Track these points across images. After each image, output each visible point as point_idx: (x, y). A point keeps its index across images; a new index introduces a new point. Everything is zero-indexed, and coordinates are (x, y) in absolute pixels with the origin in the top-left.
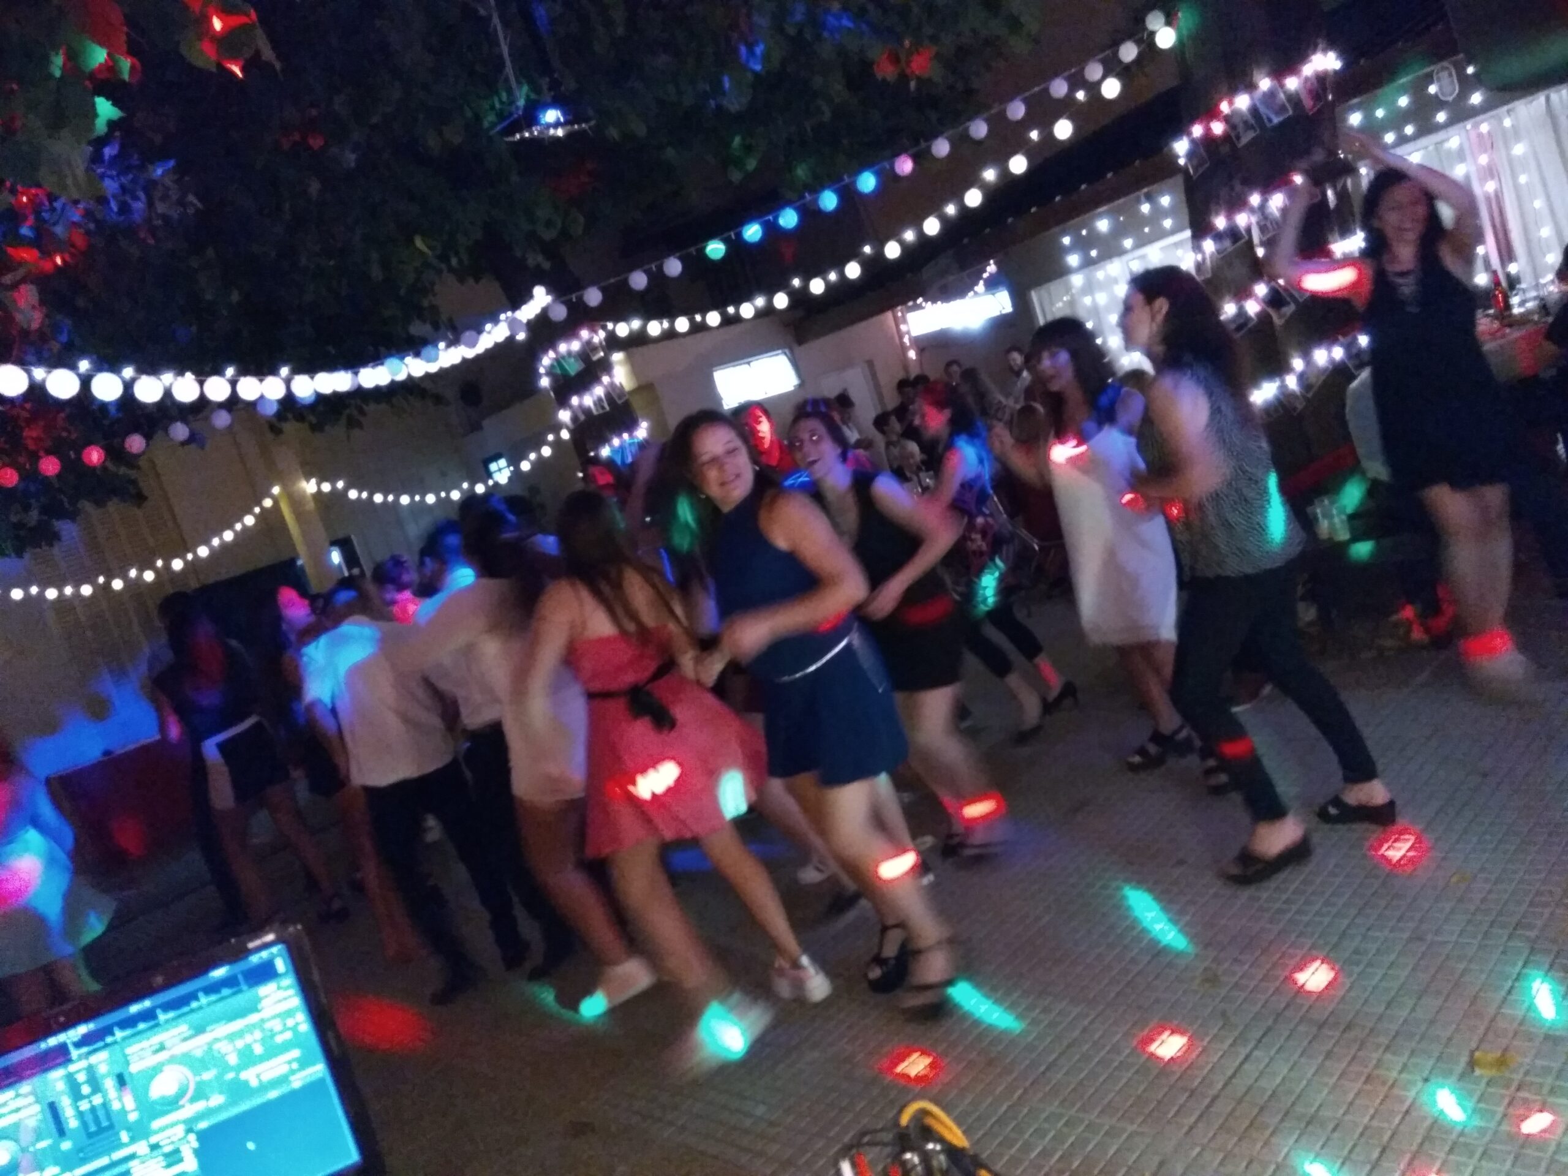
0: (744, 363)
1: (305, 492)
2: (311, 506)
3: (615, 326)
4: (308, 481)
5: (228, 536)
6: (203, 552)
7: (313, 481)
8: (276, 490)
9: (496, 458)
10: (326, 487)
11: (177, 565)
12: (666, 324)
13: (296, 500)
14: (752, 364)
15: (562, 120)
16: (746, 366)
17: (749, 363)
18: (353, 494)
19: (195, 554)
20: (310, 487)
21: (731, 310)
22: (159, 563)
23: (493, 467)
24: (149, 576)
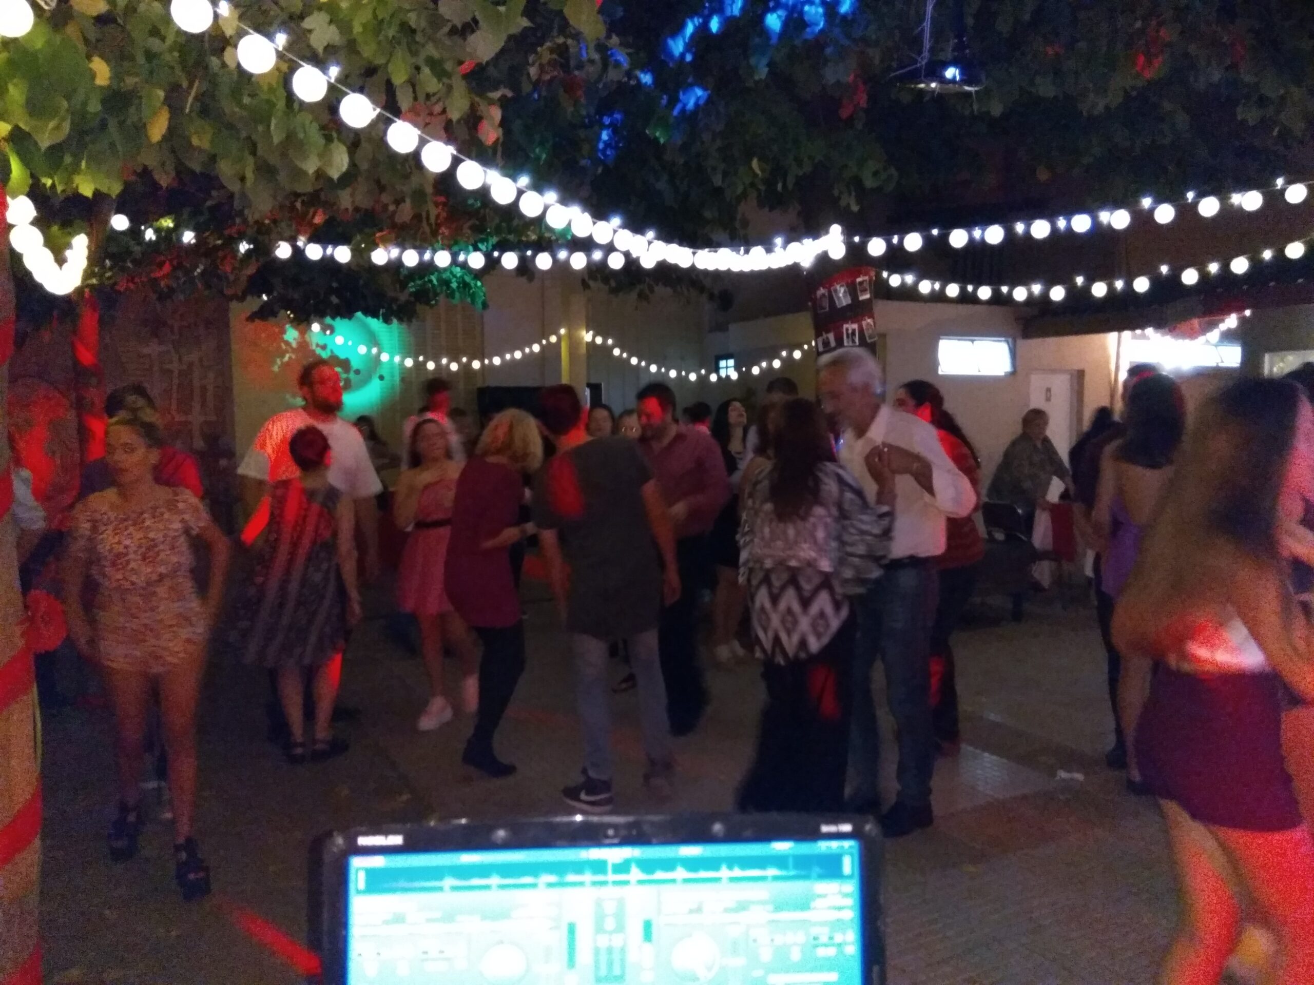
0: (969, 340)
1: (583, 338)
2: (583, 350)
3: (889, 276)
4: (587, 332)
5: (518, 355)
6: (497, 361)
7: (591, 333)
8: (563, 331)
9: (727, 357)
10: (599, 340)
11: (476, 365)
12: (937, 286)
13: (574, 343)
14: (975, 342)
15: (958, 78)
16: (970, 343)
17: (973, 341)
18: (617, 352)
19: (491, 361)
20: (587, 336)
21: (1005, 289)
22: (464, 360)
23: (723, 363)
24: (454, 367)
